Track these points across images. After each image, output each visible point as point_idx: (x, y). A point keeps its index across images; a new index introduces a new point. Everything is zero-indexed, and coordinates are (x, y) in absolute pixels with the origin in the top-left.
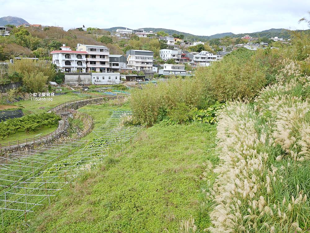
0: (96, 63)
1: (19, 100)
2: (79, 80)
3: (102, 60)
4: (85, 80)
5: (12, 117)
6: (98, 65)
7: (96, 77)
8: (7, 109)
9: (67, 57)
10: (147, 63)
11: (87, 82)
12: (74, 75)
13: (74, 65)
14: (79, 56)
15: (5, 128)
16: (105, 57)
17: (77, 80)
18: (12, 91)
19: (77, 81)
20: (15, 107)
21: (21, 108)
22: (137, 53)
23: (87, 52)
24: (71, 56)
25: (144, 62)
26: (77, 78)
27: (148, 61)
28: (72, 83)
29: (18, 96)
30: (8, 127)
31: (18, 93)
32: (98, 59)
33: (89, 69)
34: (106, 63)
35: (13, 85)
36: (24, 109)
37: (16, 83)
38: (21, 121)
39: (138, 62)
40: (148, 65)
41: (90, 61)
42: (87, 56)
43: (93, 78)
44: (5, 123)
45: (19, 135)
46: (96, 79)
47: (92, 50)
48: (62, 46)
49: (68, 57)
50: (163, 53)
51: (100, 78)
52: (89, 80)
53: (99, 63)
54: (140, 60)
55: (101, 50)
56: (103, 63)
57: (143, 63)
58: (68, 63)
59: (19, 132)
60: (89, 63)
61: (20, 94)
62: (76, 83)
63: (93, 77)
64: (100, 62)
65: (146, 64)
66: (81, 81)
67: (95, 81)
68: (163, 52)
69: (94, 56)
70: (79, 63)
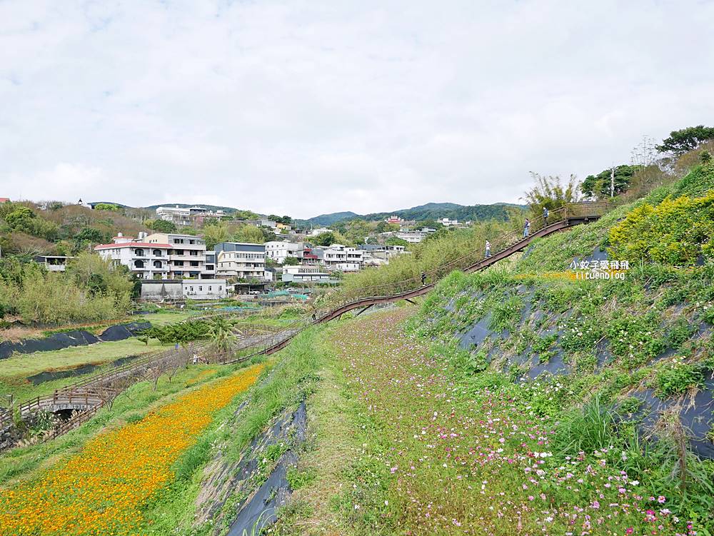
0: (185, 263)
2: (163, 293)
3: (194, 258)
4: (172, 293)
6: (187, 267)
7: (188, 286)
9: (138, 253)
10: (256, 265)
11: (175, 296)
12: (156, 283)
13: (149, 266)
14: (157, 251)
16: (199, 253)
17: (160, 291)
19: (160, 294)
22: (239, 247)
23: (171, 244)
24: (145, 252)
25: (250, 263)
26: (161, 288)
27: (257, 261)
28: (152, 296)
32: (187, 257)
33: (173, 275)
34: (199, 264)
39: (240, 263)
40: (257, 269)
41: (175, 261)
42: (170, 251)
43: (184, 288)
46: (189, 290)
47: (176, 241)
48: (117, 236)
49: (140, 253)
50: (269, 249)
51: (196, 289)
52: (178, 293)
53: (189, 263)
54: (245, 260)
55: (192, 242)
56: (195, 263)
57: (248, 264)
58: (139, 263)
60: (173, 263)
62: (159, 297)
63: (184, 286)
64: (191, 261)
65: (253, 266)
66: (166, 293)
67: (188, 294)
68: (270, 246)
69: (180, 252)
70: (157, 263)
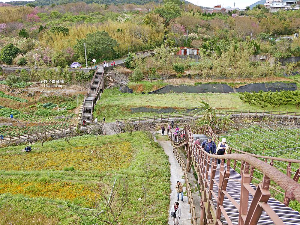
1: (295, 74)
5: (286, 89)
8: (282, 81)
15: (278, 98)
18: (291, 65)
20: (290, 81)
21: (296, 82)
29: (296, 70)
30: (281, 98)
31: (295, 67)
35: (293, 60)
36: (298, 83)
37: (296, 57)
38: (294, 94)
44: (279, 93)
45: (289, 107)
59: (290, 104)
61: (298, 68)
